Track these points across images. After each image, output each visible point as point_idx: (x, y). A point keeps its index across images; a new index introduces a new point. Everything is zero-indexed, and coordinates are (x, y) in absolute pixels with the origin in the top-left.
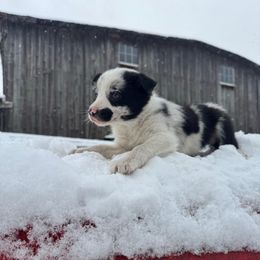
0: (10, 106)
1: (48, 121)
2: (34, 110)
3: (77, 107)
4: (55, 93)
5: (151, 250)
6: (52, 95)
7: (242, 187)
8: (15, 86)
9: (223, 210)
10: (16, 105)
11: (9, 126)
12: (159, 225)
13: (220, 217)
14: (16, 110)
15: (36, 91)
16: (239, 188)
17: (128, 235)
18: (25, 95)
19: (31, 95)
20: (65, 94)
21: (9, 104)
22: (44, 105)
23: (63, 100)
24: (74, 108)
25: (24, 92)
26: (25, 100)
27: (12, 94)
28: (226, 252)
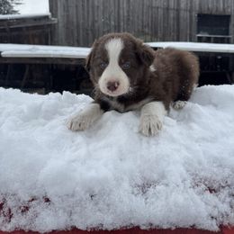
0: (56, 22)
1: (88, 34)
2: (75, 24)
3: (112, 18)
4: (93, 7)
5: (102, 225)
6: (90, 9)
7: (200, 163)
8: (59, 4)
9: (171, 192)
10: (60, 21)
11: (56, 39)
12: (108, 205)
13: (166, 198)
14: (60, 25)
15: (77, 6)
16: (197, 165)
17: (81, 212)
18: (68, 11)
19: (72, 11)
20: (102, 8)
21: (55, 20)
22: (84, 19)
23: (100, 13)
24: (110, 20)
25: (66, 9)
26: (68, 16)
27: (57, 11)
28: (173, 228)
